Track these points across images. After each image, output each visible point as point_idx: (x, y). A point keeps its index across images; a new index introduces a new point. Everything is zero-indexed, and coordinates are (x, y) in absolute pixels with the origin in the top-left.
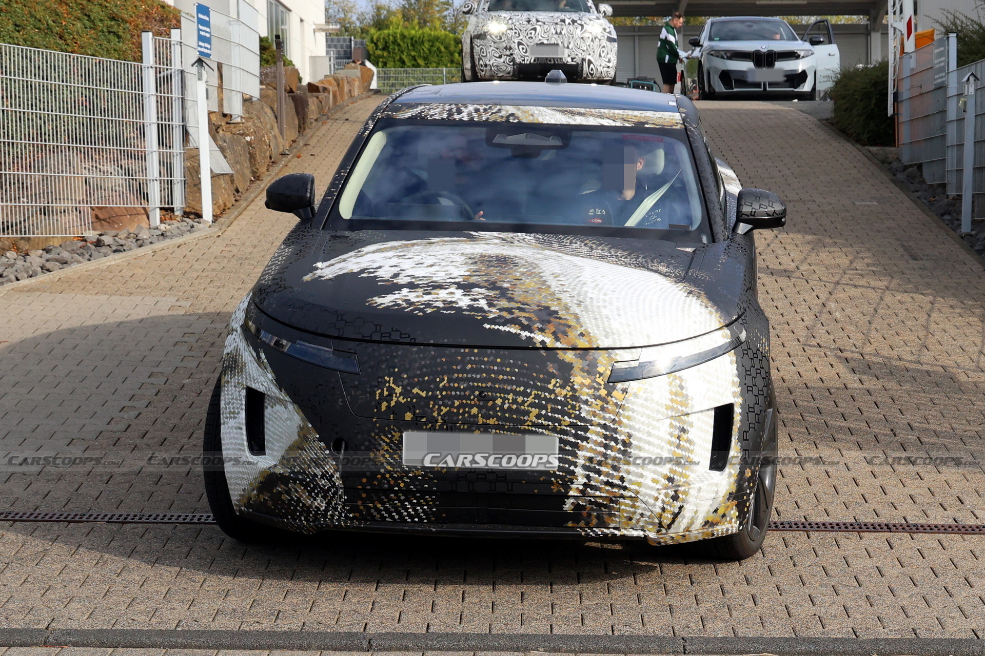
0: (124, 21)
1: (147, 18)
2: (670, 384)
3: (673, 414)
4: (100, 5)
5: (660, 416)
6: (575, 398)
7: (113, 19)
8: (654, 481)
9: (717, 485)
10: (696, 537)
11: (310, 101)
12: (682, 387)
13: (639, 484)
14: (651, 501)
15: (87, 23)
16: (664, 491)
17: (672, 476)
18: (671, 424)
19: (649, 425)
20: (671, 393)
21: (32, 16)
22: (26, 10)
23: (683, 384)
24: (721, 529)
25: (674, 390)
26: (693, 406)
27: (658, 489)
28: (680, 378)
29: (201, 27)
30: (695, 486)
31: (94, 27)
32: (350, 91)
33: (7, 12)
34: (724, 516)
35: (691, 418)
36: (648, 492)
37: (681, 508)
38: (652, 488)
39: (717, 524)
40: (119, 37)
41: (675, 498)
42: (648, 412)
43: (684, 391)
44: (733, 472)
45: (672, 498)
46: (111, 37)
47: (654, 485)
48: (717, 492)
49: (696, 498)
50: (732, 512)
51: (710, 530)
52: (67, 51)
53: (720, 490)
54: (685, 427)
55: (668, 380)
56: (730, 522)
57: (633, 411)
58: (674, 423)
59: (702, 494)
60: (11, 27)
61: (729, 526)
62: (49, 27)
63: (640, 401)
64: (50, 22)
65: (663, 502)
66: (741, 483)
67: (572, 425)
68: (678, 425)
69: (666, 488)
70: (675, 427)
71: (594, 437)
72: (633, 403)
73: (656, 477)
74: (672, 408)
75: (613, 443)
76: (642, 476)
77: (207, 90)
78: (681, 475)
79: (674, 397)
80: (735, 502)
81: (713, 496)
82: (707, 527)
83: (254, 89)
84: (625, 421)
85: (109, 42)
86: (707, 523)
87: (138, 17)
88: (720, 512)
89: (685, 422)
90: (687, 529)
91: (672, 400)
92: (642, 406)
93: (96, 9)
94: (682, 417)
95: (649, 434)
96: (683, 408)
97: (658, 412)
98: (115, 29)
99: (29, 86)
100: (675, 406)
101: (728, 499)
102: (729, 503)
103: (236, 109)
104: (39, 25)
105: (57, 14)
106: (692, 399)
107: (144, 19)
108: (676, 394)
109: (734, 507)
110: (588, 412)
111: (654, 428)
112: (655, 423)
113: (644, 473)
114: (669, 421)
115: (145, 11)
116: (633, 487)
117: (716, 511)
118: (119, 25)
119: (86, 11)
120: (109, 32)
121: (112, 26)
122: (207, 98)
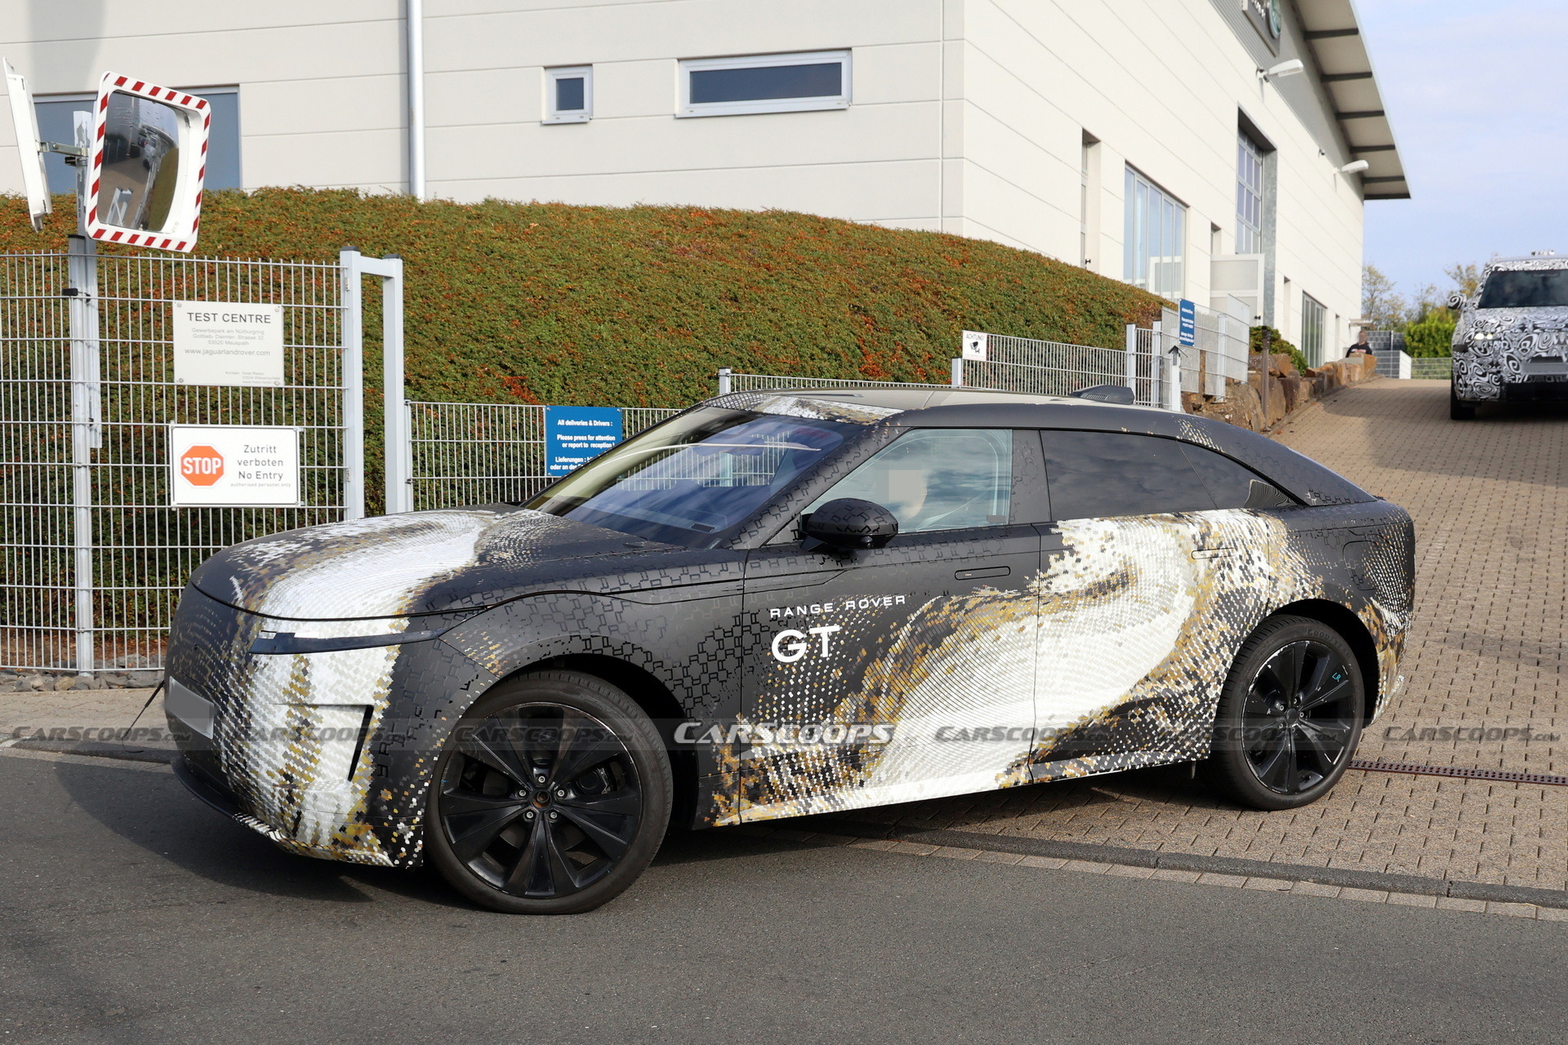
0: (1120, 315)
1: (1143, 313)
2: (294, 666)
3: (290, 700)
4: (1101, 302)
5: (276, 700)
6: (228, 663)
7: (1111, 314)
8: (268, 773)
9: (336, 797)
10: (324, 855)
11: (1302, 385)
12: (305, 672)
13: (257, 773)
14: (269, 796)
15: (1088, 318)
16: (279, 788)
17: (289, 773)
18: (289, 713)
19: (265, 707)
20: (293, 676)
21: (1040, 311)
22: (1037, 308)
23: (308, 669)
24: (357, 854)
25: (296, 673)
26: (313, 697)
27: (274, 785)
28: (307, 662)
29: (1183, 319)
30: (310, 791)
31: (1094, 321)
32: (1349, 376)
33: (1020, 309)
34: (357, 838)
35: (318, 712)
36: (265, 785)
37: (299, 813)
38: (267, 781)
39: (351, 847)
40: (1114, 329)
41: (290, 799)
42: (267, 693)
43: (307, 678)
44: (360, 788)
45: (287, 798)
46: (1108, 329)
47: (269, 778)
48: (338, 806)
49: (314, 806)
50: (369, 837)
51: (340, 850)
52: (1067, 342)
53: (342, 804)
54: (309, 720)
55: (293, 661)
56: (370, 848)
57: (256, 689)
58: (293, 711)
59: (318, 803)
60: (1022, 322)
61: (368, 853)
62: (1054, 322)
63: (263, 679)
64: (1056, 318)
65: (280, 801)
66: (374, 803)
67: (221, 693)
68: (299, 715)
69: (283, 786)
70: (295, 717)
71: (231, 711)
72: (258, 679)
73: (270, 769)
74: (290, 694)
75: (239, 721)
76: (257, 765)
77: (1180, 374)
78: (302, 775)
79: (294, 681)
80: (368, 825)
81: (335, 809)
82: (338, 846)
83: (1242, 374)
84: (249, 697)
85: (1105, 333)
86: (335, 842)
87: (1134, 311)
88: (351, 831)
89: (309, 714)
90: (315, 842)
91: (291, 685)
92: (264, 684)
93: (1098, 306)
94: (307, 709)
95: (264, 717)
96: (302, 697)
97: (276, 694)
98: (1111, 323)
99: (1032, 372)
100: (294, 692)
101: (357, 819)
102: (360, 824)
103: (1220, 391)
104: (1046, 320)
105: (1063, 311)
106: (315, 688)
107: (1140, 314)
108: (297, 679)
109: (370, 832)
110: (232, 681)
111: (270, 712)
112: (271, 706)
113: (261, 762)
114: (286, 708)
115: (1142, 306)
116: (253, 775)
117: (343, 829)
118: (1115, 319)
119: (1088, 308)
120: (1106, 326)
121: (1109, 320)
122: (1180, 380)
